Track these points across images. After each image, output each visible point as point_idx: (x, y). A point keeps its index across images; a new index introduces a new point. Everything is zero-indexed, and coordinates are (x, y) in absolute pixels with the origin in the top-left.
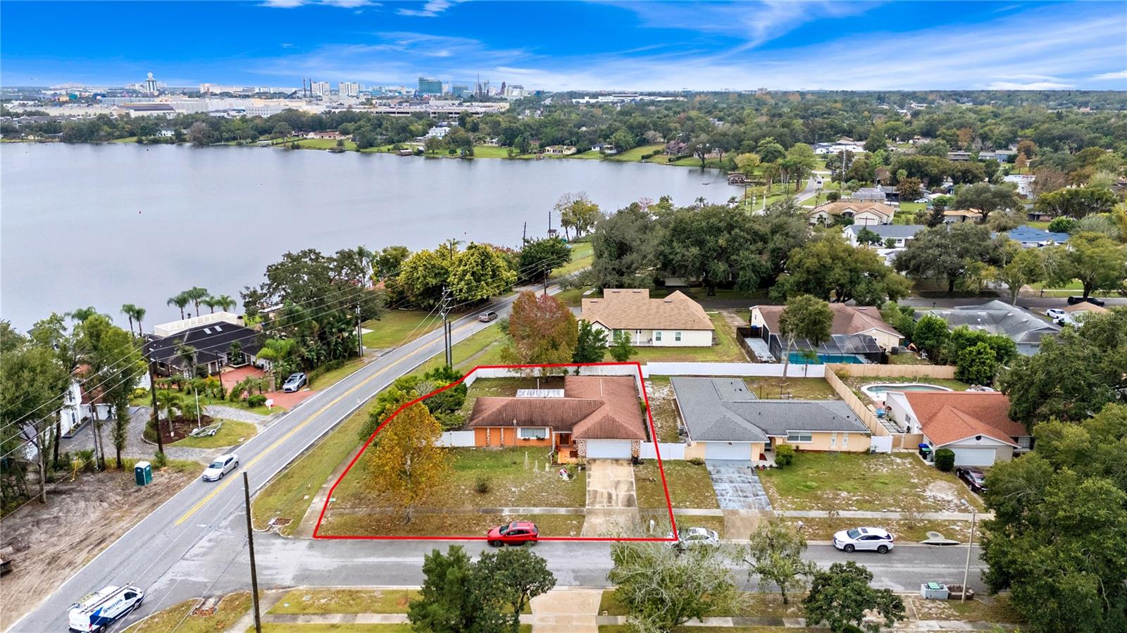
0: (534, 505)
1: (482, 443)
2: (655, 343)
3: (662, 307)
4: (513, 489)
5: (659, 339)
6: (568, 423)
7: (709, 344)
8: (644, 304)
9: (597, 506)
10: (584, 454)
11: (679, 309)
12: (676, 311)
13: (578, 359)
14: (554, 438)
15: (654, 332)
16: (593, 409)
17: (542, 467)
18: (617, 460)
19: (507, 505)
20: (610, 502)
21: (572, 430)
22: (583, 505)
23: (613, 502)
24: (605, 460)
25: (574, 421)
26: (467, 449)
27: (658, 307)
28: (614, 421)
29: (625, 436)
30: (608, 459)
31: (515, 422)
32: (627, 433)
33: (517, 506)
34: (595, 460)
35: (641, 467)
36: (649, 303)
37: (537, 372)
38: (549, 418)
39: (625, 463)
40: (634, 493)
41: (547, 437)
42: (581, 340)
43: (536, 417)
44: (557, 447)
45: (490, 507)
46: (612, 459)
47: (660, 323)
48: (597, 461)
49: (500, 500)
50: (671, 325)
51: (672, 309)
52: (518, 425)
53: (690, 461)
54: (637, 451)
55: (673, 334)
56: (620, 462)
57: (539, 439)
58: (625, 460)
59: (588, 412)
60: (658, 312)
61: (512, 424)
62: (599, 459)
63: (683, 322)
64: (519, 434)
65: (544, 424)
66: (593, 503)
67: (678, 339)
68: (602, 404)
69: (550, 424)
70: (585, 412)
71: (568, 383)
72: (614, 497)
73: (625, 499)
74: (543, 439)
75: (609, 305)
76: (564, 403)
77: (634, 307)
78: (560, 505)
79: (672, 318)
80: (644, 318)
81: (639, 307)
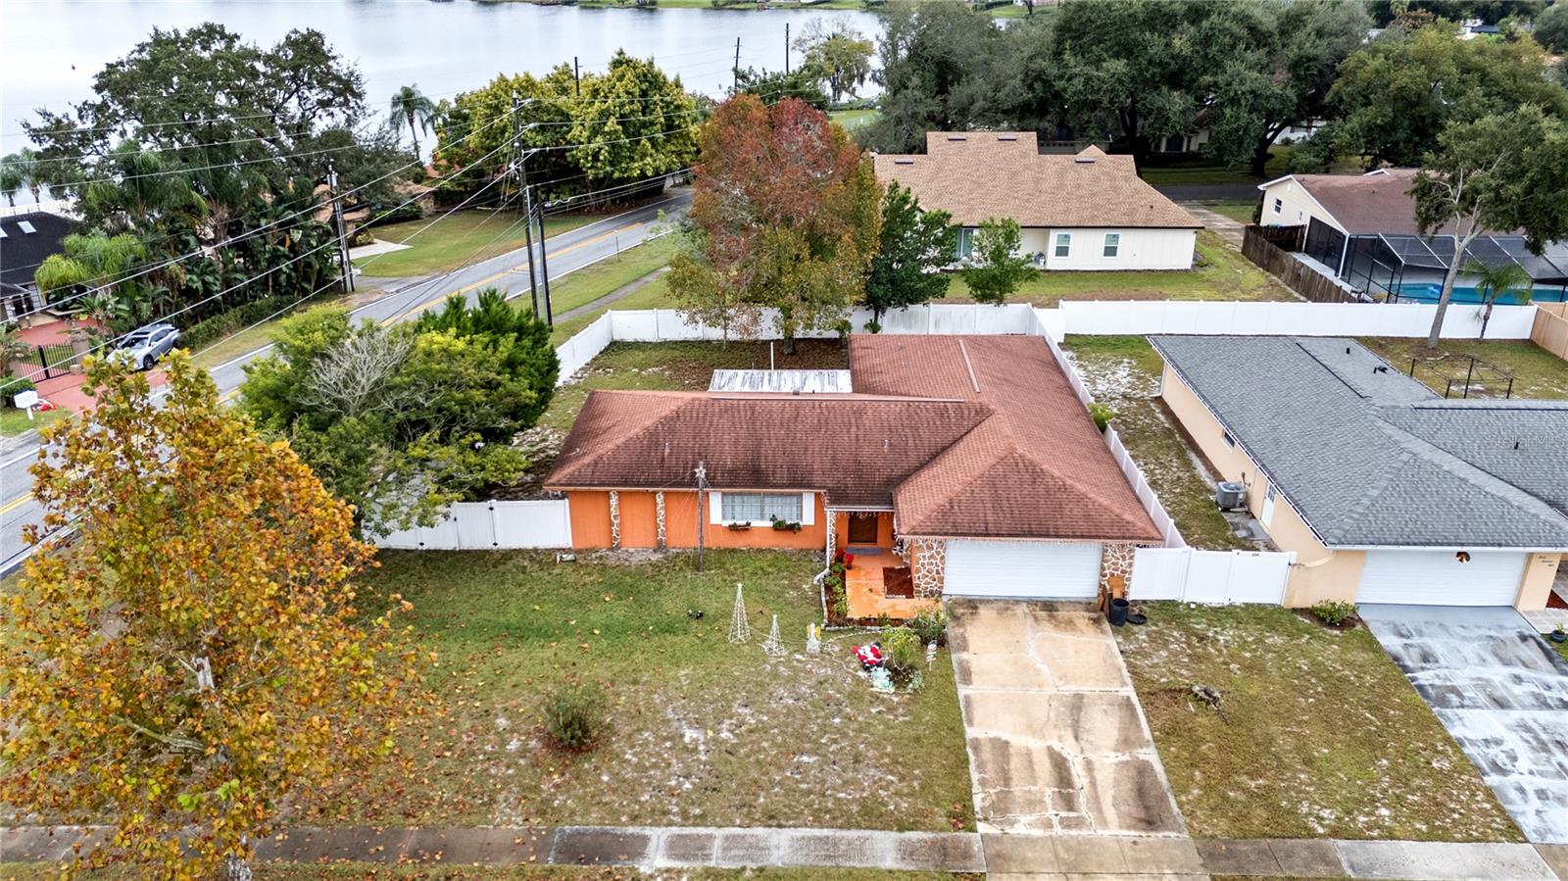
0: (771, 819)
1: (596, 538)
2: (1054, 262)
3: (1071, 175)
4: (689, 734)
5: (1062, 251)
6: (879, 478)
7: (1186, 263)
8: (1027, 167)
9: (1023, 826)
10: (934, 586)
11: (1113, 179)
12: (1106, 184)
13: (879, 291)
14: (830, 530)
15: (1054, 235)
16: (955, 432)
17: (794, 637)
18: (1050, 606)
19: (660, 816)
20: (1069, 803)
21: (891, 502)
22: (963, 818)
23: (1082, 800)
24: (1007, 605)
25: (897, 472)
26: (544, 558)
27: (1061, 174)
28: (1036, 473)
29: (1083, 526)
30: (1017, 601)
31: (701, 472)
32: (1087, 517)
33: (702, 820)
34: (972, 604)
35: (1141, 633)
36: (1040, 165)
37: (768, 326)
38: (816, 460)
39: (1081, 618)
40: (1150, 755)
41: (808, 519)
42: (889, 236)
43: (772, 456)
44: (840, 557)
45: (591, 823)
46: (1032, 602)
47: (1067, 211)
48: (983, 611)
49: (631, 789)
50: (1093, 217)
51: (1096, 179)
52: (712, 482)
53: (1309, 612)
54: (1122, 578)
55: (1100, 239)
56: (1062, 614)
57: (780, 527)
58: (1075, 603)
59: (940, 440)
60: (1061, 187)
61: (694, 482)
62: (986, 601)
63: (1124, 208)
64: (717, 510)
65: (799, 481)
66: (1001, 807)
67: (1110, 251)
68: (982, 413)
69: (817, 479)
70: (930, 439)
71: (858, 353)
72: (1077, 771)
73: (1127, 787)
74: (793, 528)
75: (939, 169)
76: (859, 412)
77: (1003, 175)
78: (872, 816)
79: (1097, 200)
80: (1028, 201)
81: (1013, 175)
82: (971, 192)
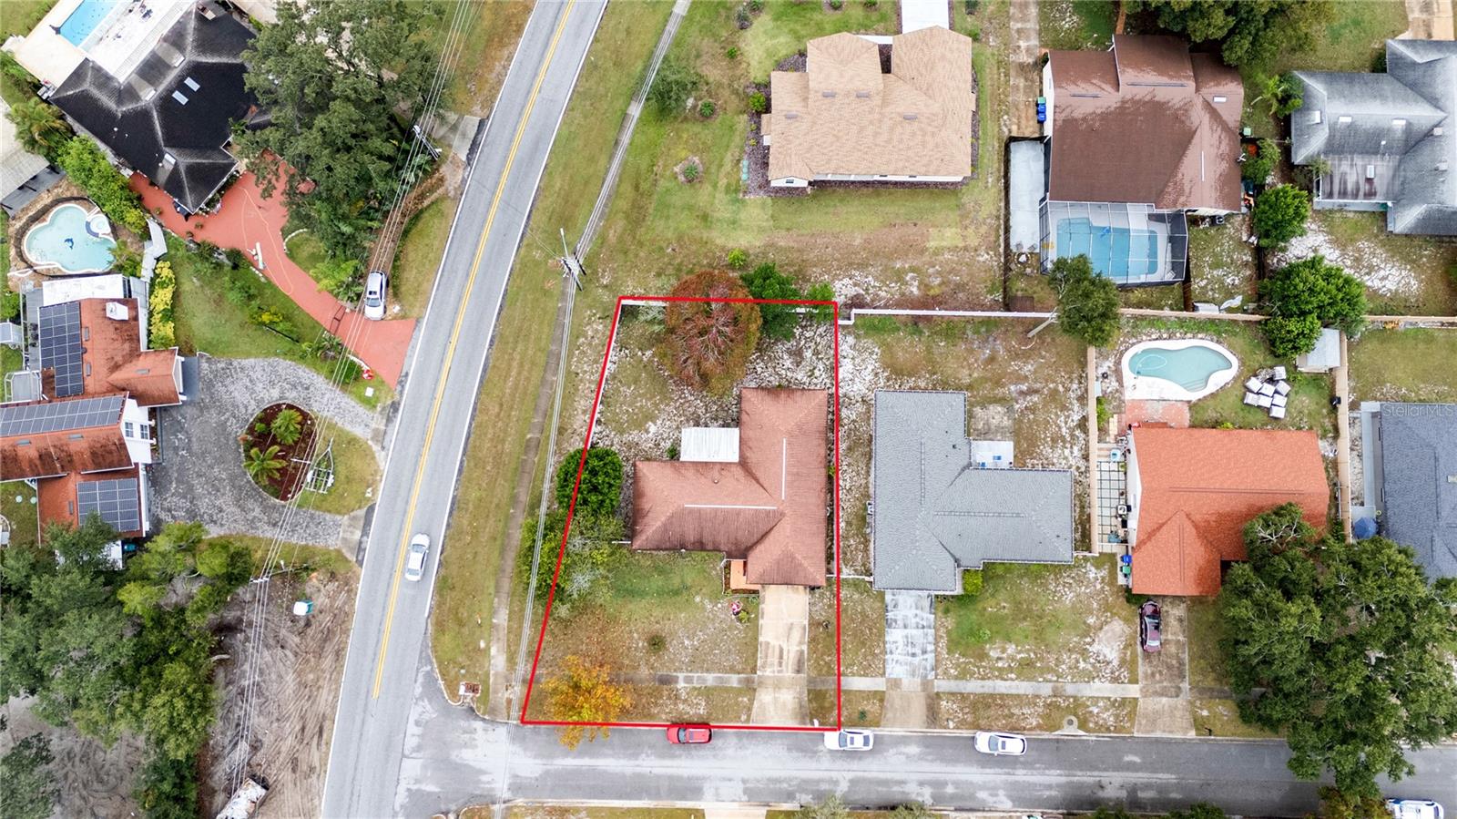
0: (708, 671)
3: (898, 130)
4: (686, 642)
6: (743, 547)
8: (871, 123)
9: (768, 672)
19: (681, 670)
20: (780, 664)
21: (746, 559)
22: (754, 670)
23: (784, 664)
28: (793, 558)
29: (803, 581)
32: (806, 576)
33: (691, 671)
38: (722, 539)
40: (805, 648)
45: (664, 672)
49: (672, 661)
50: (905, 168)
51: (914, 134)
60: (889, 141)
65: (716, 548)
66: (763, 666)
68: (782, 514)
69: (722, 547)
70: (761, 529)
72: (785, 653)
73: (796, 662)
76: (738, 514)
78: (732, 670)
79: (910, 153)
80: (866, 153)
81: (862, 129)
82: (832, 144)
